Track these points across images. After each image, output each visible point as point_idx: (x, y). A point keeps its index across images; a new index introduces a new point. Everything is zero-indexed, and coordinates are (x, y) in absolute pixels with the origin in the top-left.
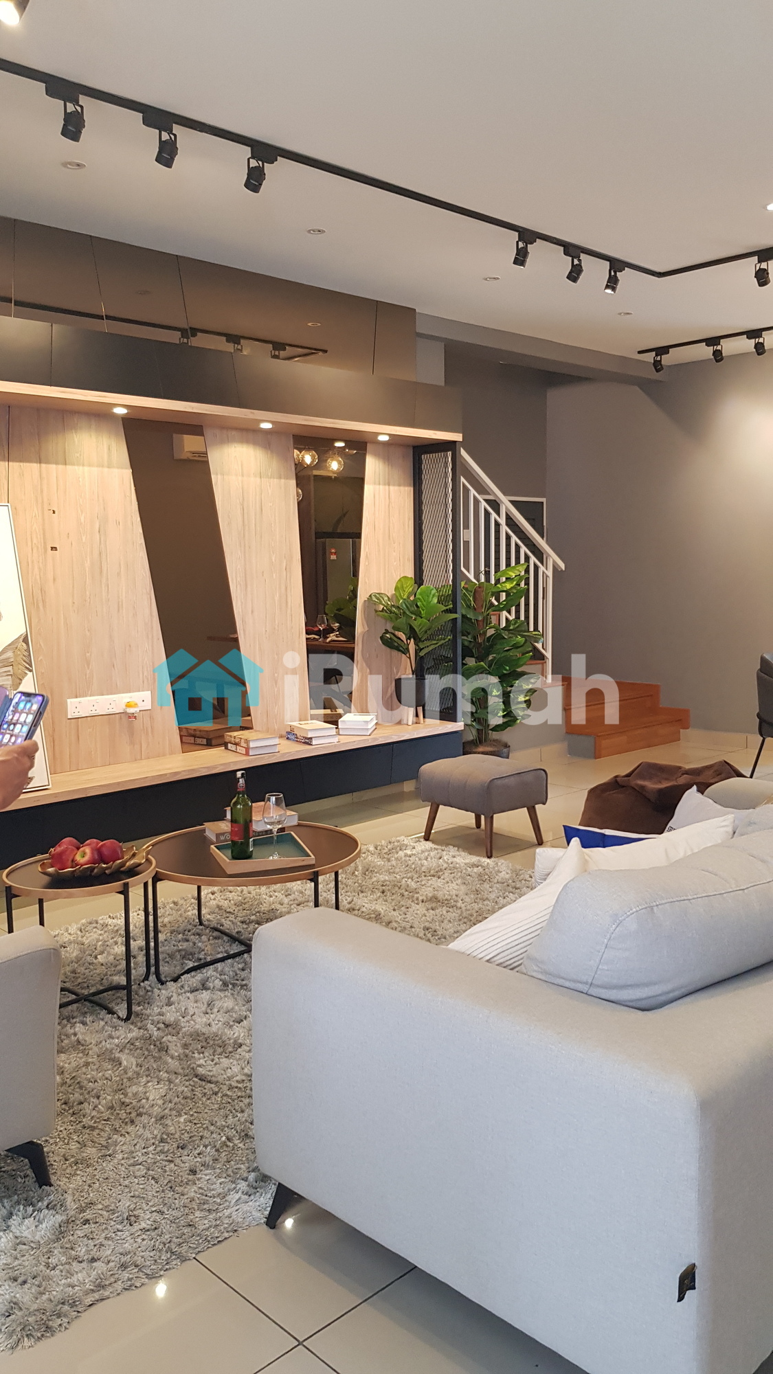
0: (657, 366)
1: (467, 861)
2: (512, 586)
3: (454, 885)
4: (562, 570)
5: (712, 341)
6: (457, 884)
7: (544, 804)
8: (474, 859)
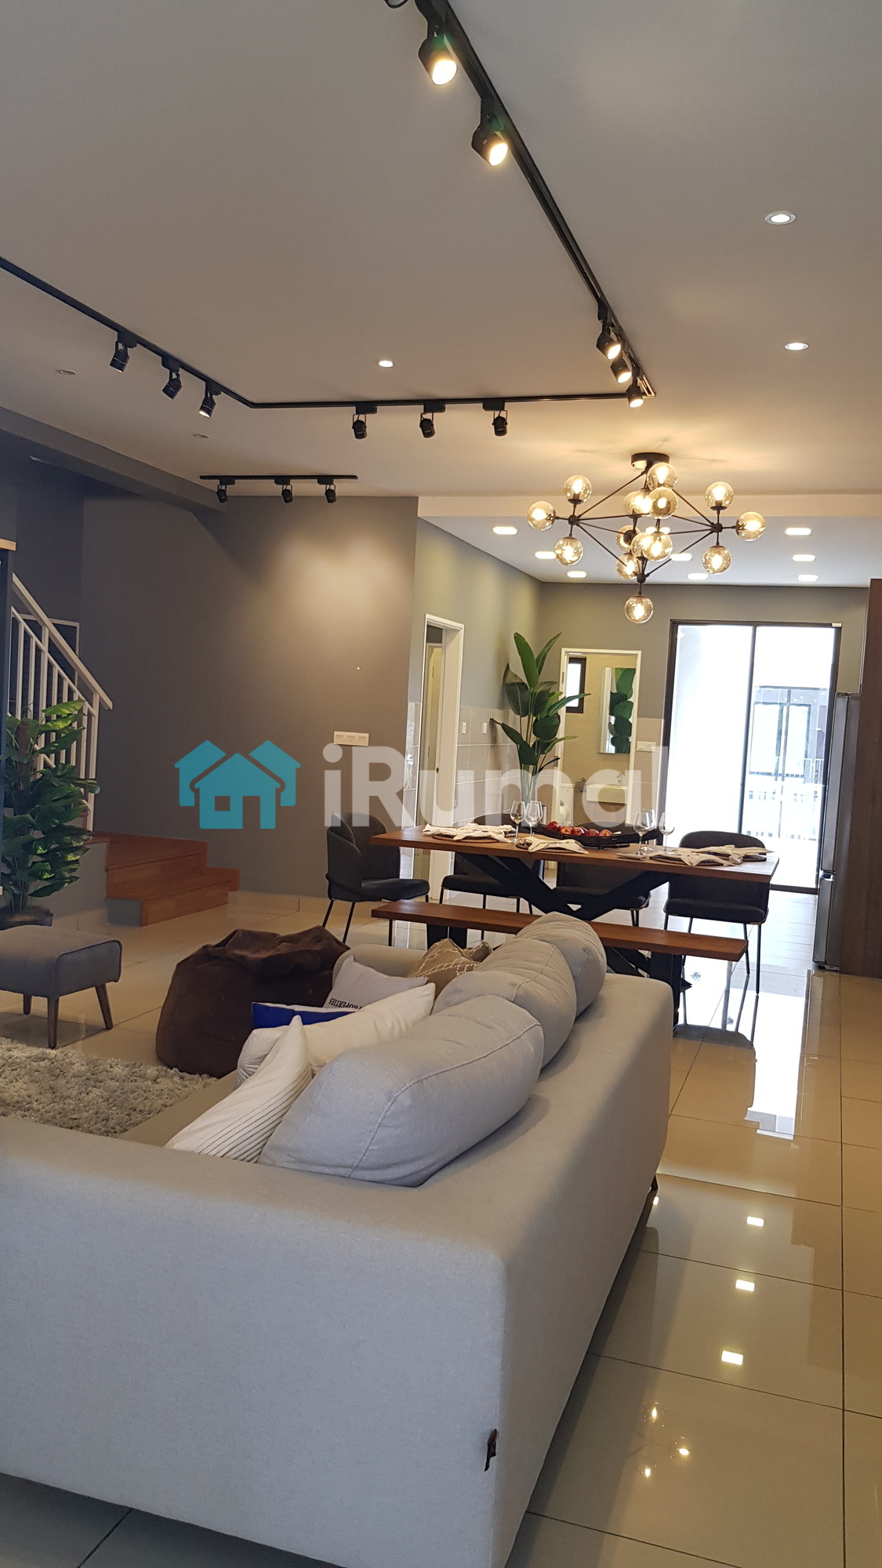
0: (221, 495)
1: (28, 1054)
2: (66, 725)
3: (20, 1084)
4: (109, 709)
5: (282, 479)
6: (25, 1083)
7: (116, 981)
8: (35, 1051)
